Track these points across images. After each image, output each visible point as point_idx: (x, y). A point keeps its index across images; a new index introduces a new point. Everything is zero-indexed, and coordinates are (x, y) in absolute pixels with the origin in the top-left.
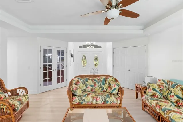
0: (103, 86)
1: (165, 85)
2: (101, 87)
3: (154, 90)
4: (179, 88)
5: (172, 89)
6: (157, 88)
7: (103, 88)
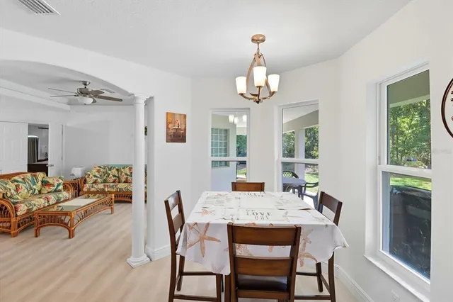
0: (34, 187)
1: (101, 170)
2: (31, 189)
3: (95, 176)
4: (115, 170)
5: (109, 172)
6: (97, 174)
7: (35, 190)
